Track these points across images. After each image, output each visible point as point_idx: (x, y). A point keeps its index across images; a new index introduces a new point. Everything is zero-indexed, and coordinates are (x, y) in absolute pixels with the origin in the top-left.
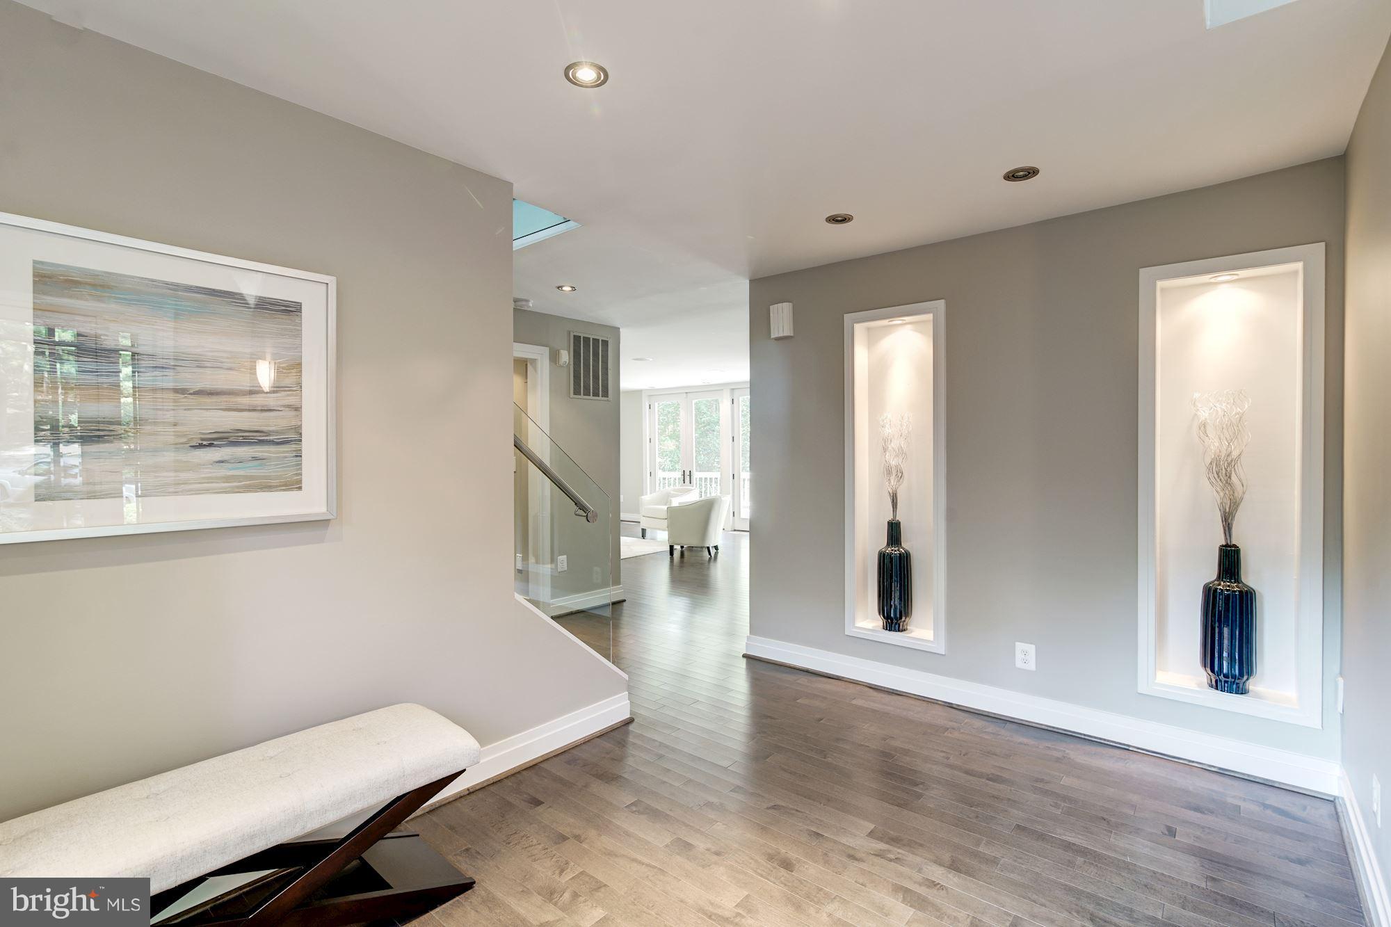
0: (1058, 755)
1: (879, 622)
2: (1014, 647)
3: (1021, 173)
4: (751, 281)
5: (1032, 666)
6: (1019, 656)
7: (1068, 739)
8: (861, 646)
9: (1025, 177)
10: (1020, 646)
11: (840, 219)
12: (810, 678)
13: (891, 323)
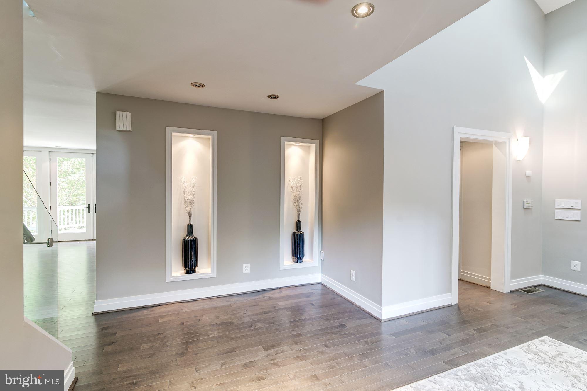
0: (268, 298)
1: (183, 270)
2: (243, 266)
3: (273, 96)
4: (99, 94)
5: (249, 271)
6: (244, 269)
7: (263, 292)
8: (178, 284)
9: (274, 98)
10: (245, 265)
11: (198, 85)
12: (148, 310)
13: (188, 136)
